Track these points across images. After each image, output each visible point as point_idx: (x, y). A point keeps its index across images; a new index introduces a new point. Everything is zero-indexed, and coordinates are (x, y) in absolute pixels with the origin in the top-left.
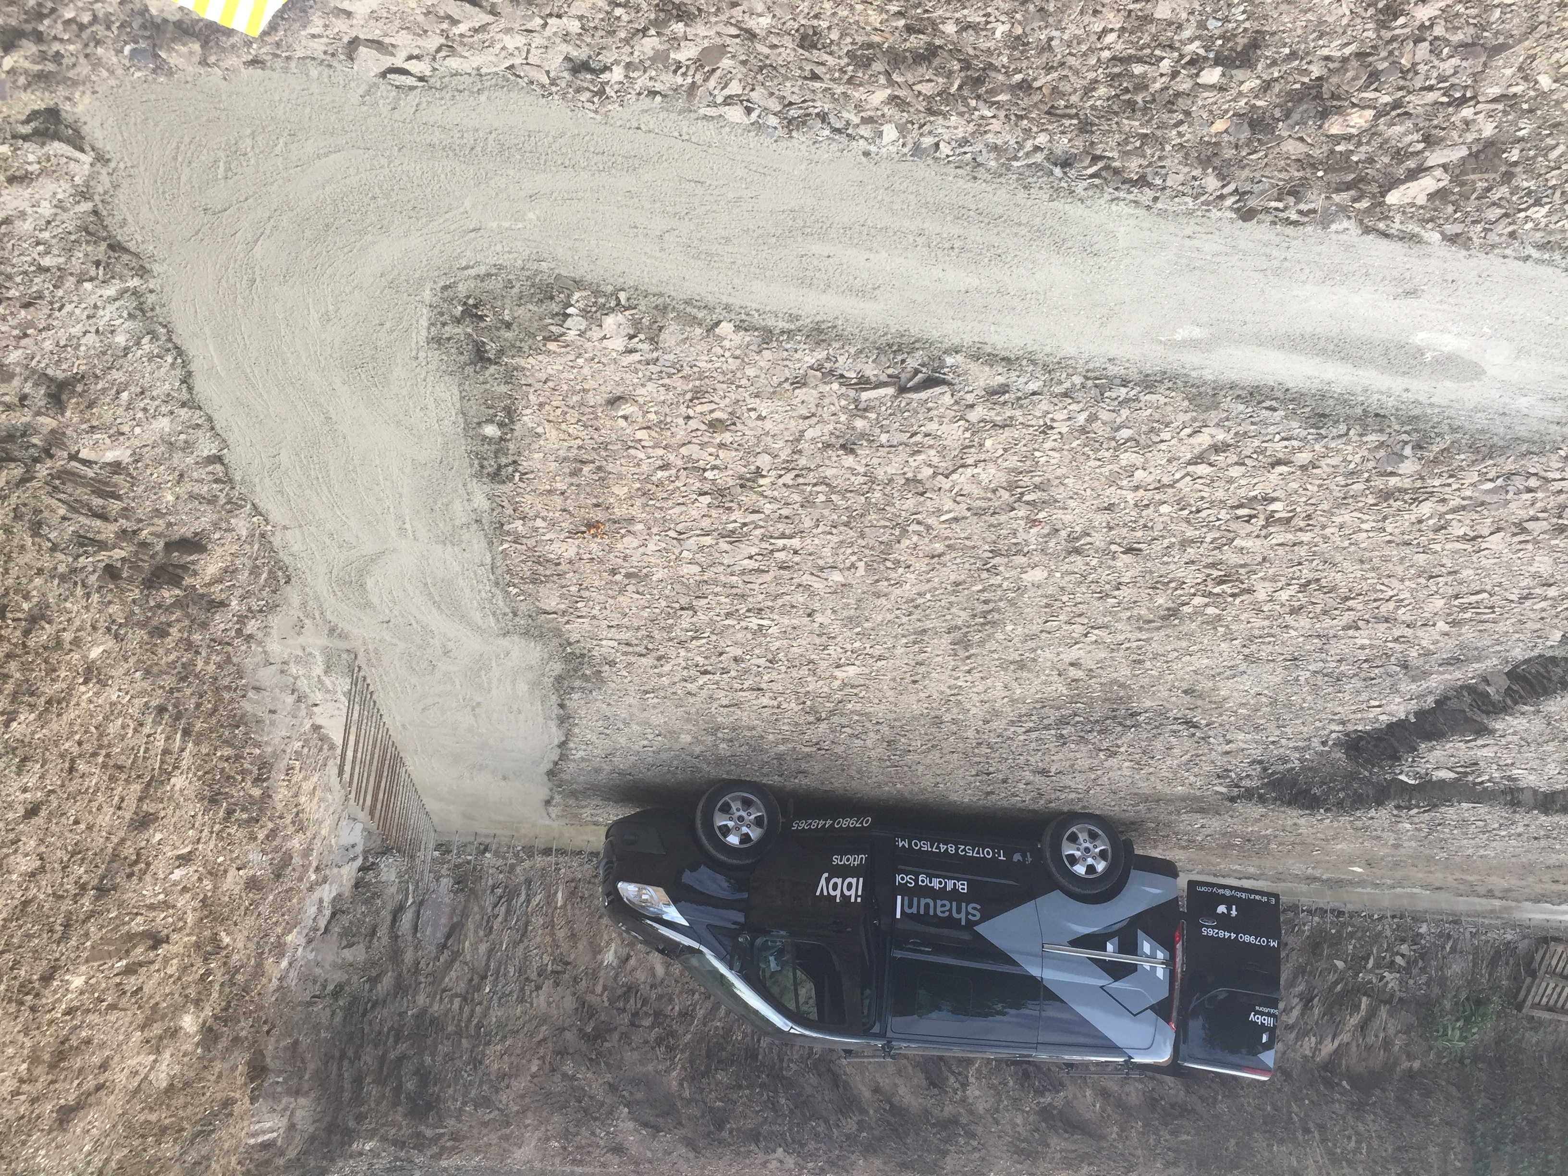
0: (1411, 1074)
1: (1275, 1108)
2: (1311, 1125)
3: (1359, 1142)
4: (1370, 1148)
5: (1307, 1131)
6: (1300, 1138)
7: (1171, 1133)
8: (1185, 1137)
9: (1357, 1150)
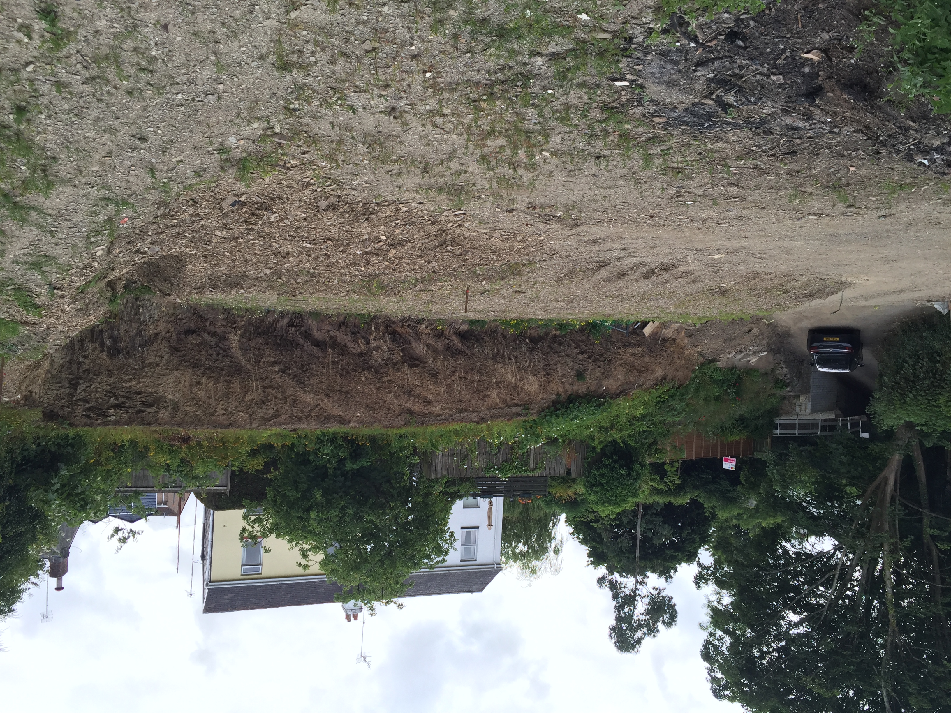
0: (555, 336)
1: (498, 350)
2: (512, 357)
3: (530, 363)
4: (534, 365)
5: (510, 359)
6: (507, 361)
7: (454, 360)
8: (460, 362)
9: (529, 365)
